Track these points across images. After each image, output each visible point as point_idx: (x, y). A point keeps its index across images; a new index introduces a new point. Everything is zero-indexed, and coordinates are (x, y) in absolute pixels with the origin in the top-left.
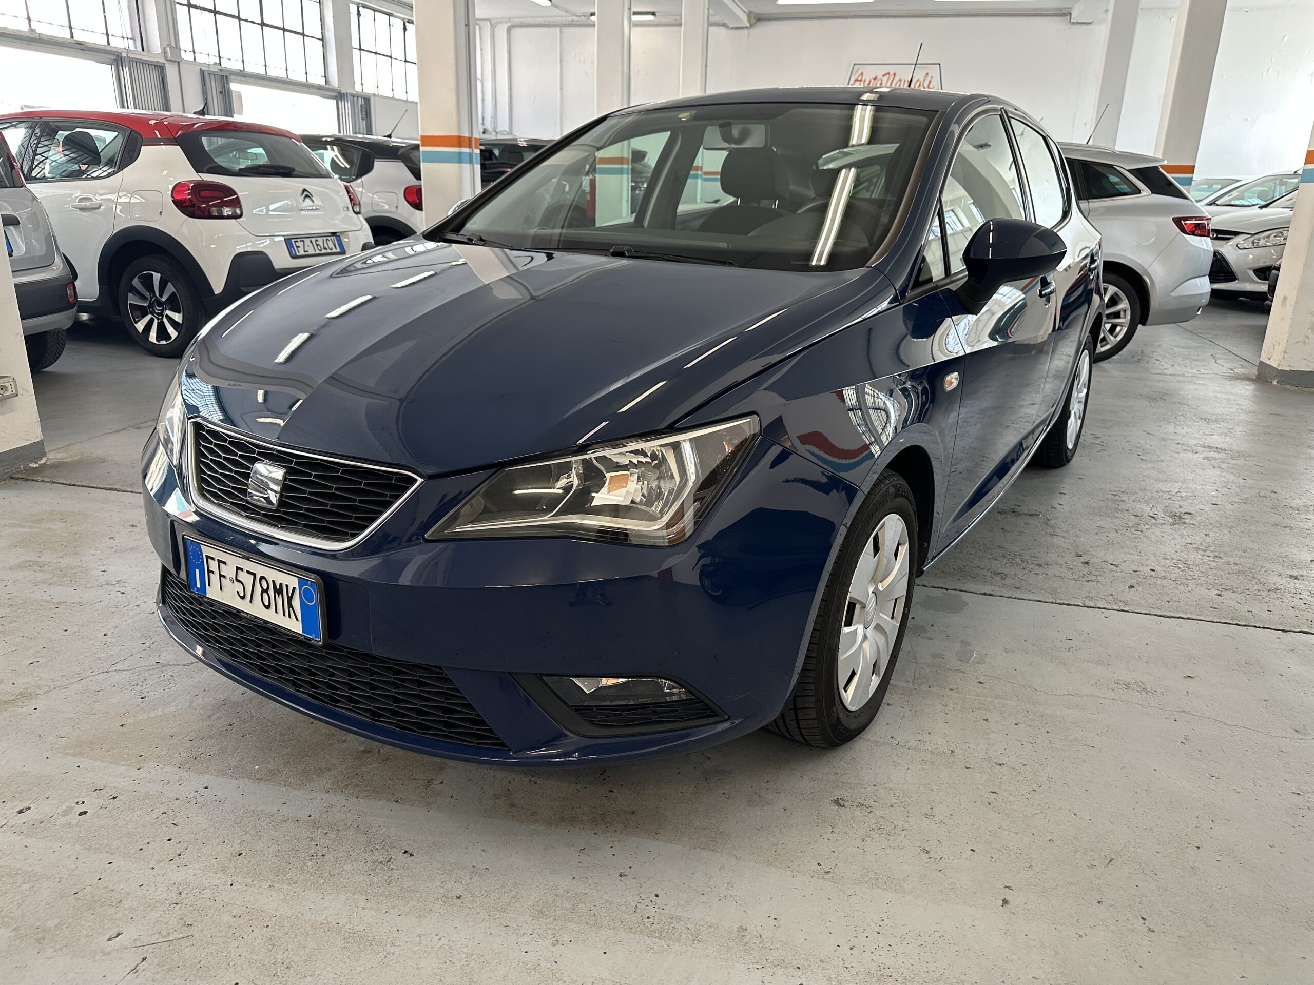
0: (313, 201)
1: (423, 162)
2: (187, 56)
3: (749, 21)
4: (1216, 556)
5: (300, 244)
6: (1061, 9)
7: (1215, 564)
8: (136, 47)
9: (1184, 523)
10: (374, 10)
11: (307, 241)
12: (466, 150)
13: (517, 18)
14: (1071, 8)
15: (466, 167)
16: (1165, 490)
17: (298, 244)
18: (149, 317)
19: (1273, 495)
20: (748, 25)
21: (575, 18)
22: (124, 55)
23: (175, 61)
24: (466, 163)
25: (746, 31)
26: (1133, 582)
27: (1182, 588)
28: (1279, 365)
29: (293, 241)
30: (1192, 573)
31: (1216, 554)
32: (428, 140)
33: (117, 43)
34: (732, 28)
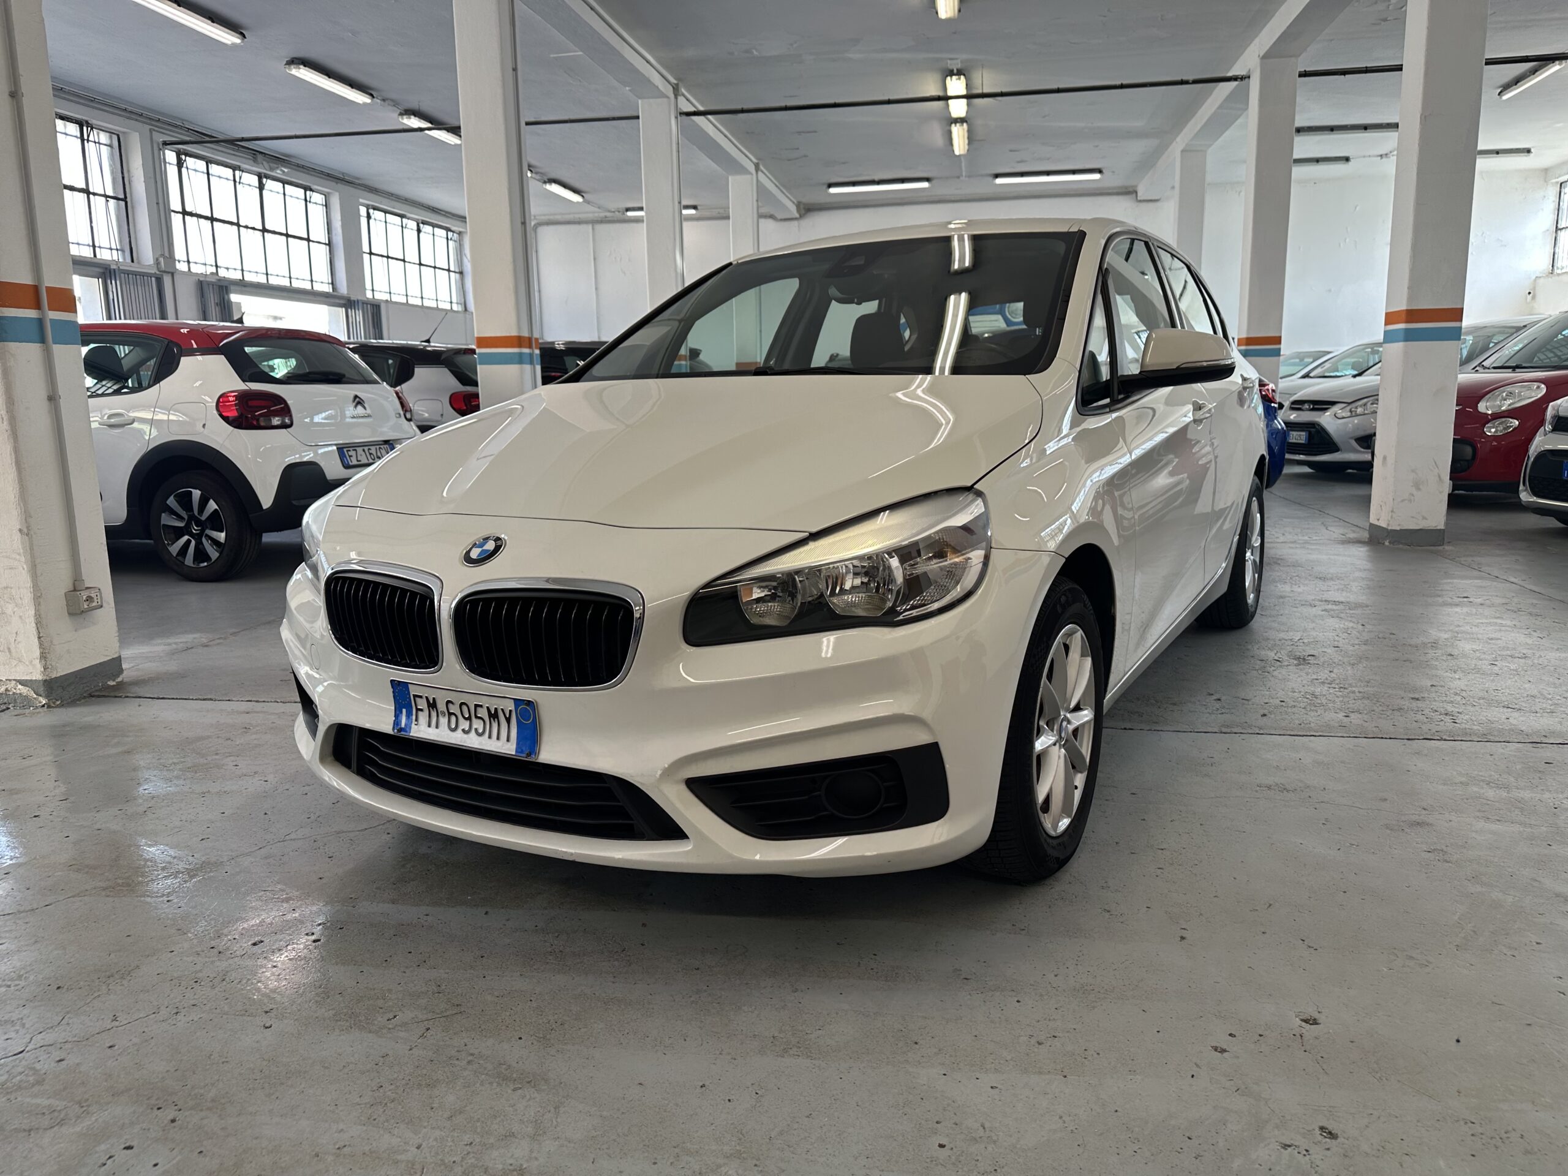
0: (365, 408)
1: (480, 364)
2: (182, 267)
3: (798, 210)
4: (1341, 688)
5: (352, 453)
6: (1126, 188)
7: (1341, 694)
8: (124, 259)
9: (1309, 663)
10: (386, 212)
11: (360, 450)
12: (526, 351)
13: (544, 215)
14: (1136, 186)
15: (527, 368)
16: (1287, 638)
17: (350, 453)
18: (186, 538)
19: (1392, 636)
20: (797, 215)
21: (608, 214)
22: (113, 267)
23: (169, 272)
24: (526, 364)
25: (795, 223)
26: (1266, 712)
27: (1312, 714)
28: (1388, 525)
29: (345, 450)
30: (1320, 702)
31: (1342, 686)
32: (483, 342)
33: (104, 255)
34: (781, 220)
